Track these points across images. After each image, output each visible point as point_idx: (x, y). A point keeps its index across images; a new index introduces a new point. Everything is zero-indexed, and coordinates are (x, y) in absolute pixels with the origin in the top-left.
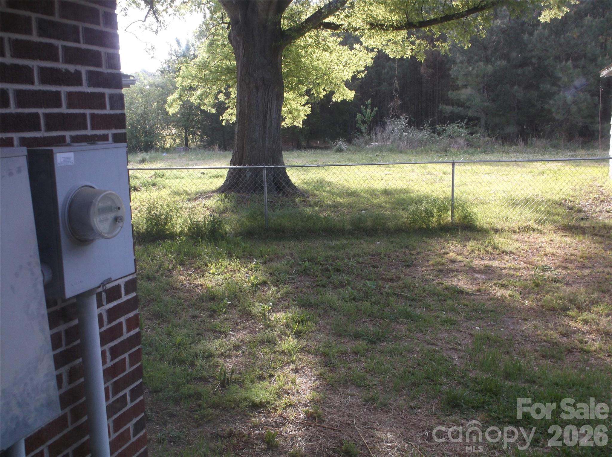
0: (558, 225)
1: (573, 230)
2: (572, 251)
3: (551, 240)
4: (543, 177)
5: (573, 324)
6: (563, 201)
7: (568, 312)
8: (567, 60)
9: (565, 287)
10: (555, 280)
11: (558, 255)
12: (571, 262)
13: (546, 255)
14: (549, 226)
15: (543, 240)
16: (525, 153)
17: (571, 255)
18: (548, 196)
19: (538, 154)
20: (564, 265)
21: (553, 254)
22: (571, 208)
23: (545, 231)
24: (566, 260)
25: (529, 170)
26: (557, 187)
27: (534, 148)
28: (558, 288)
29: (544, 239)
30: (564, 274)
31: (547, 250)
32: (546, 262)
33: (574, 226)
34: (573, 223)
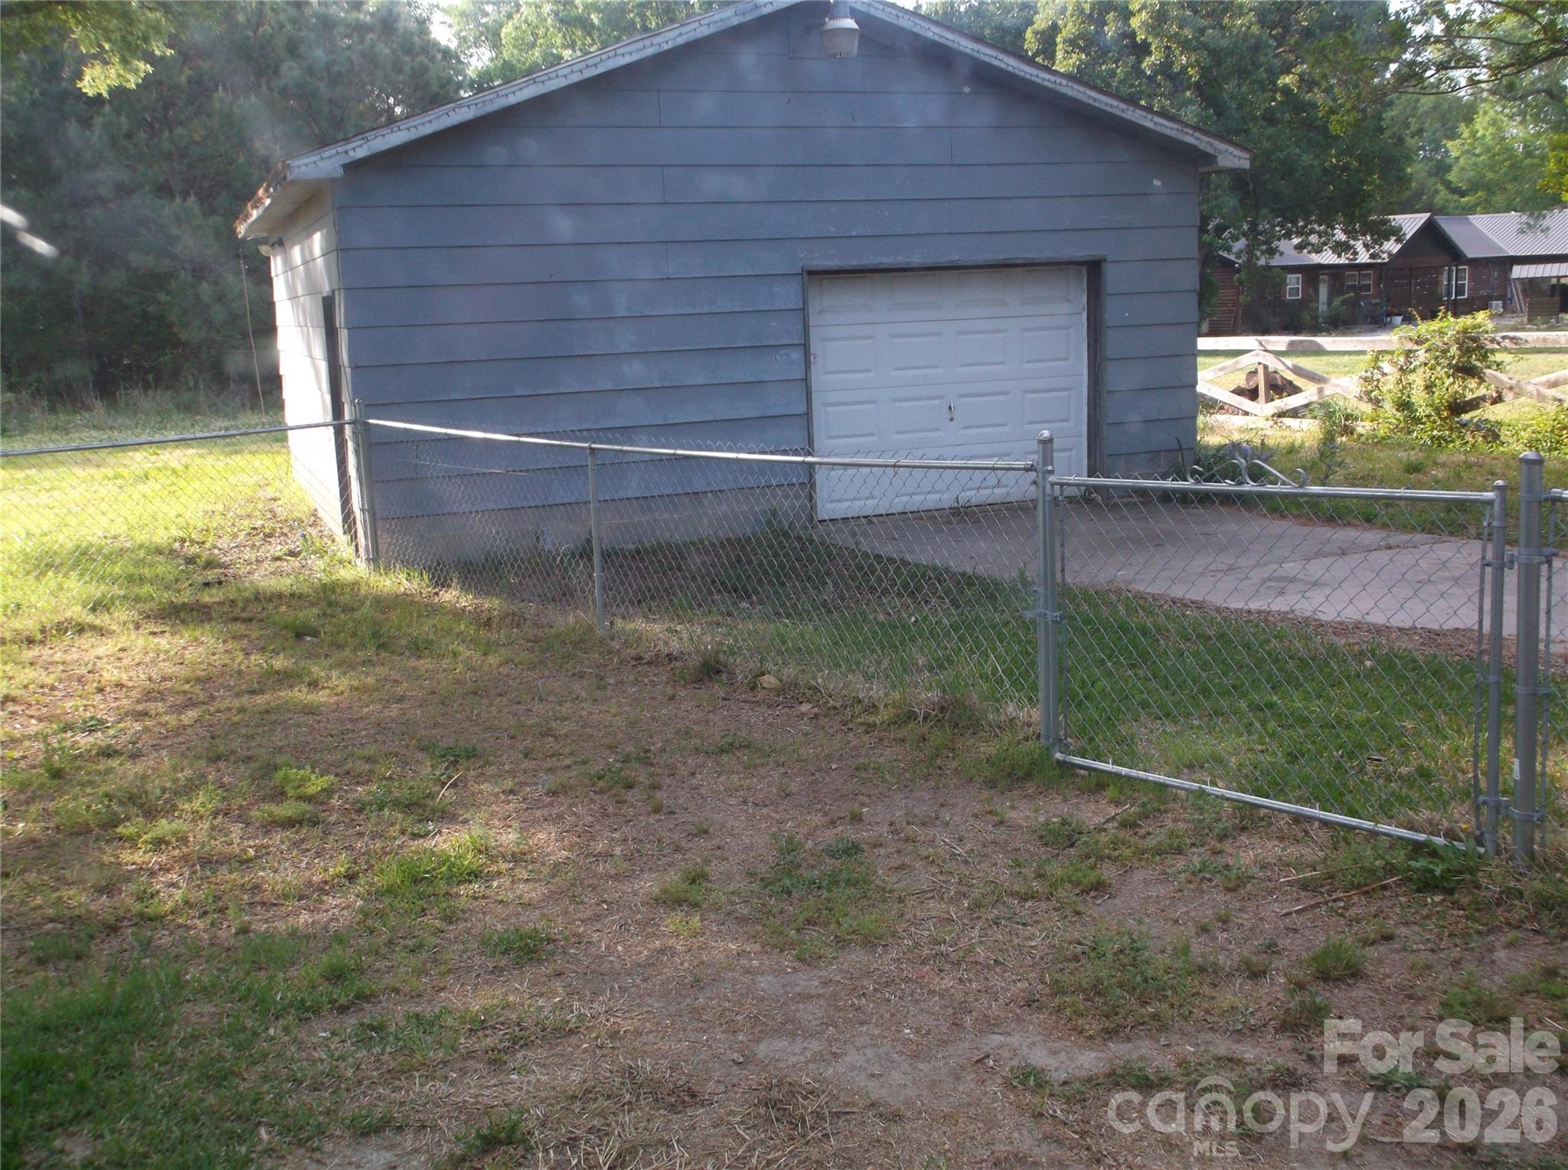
0: (147, 606)
1: (182, 615)
2: (169, 668)
3: (123, 650)
4: (143, 488)
5: (126, 856)
6: (177, 545)
7: (120, 829)
8: (185, 195)
9: (128, 765)
10: (108, 753)
11: (130, 684)
12: (161, 696)
13: (101, 690)
14: (123, 614)
15: (101, 651)
16: (111, 428)
17: (164, 679)
18: (141, 537)
19: (144, 429)
20: (140, 707)
21: (120, 685)
22: (191, 560)
23: (114, 627)
24: (149, 696)
25: (110, 473)
26: (171, 509)
27: (136, 413)
28: (109, 771)
29: (106, 648)
30: (137, 732)
31: (106, 675)
32: (101, 708)
33: (184, 605)
34: (185, 597)
